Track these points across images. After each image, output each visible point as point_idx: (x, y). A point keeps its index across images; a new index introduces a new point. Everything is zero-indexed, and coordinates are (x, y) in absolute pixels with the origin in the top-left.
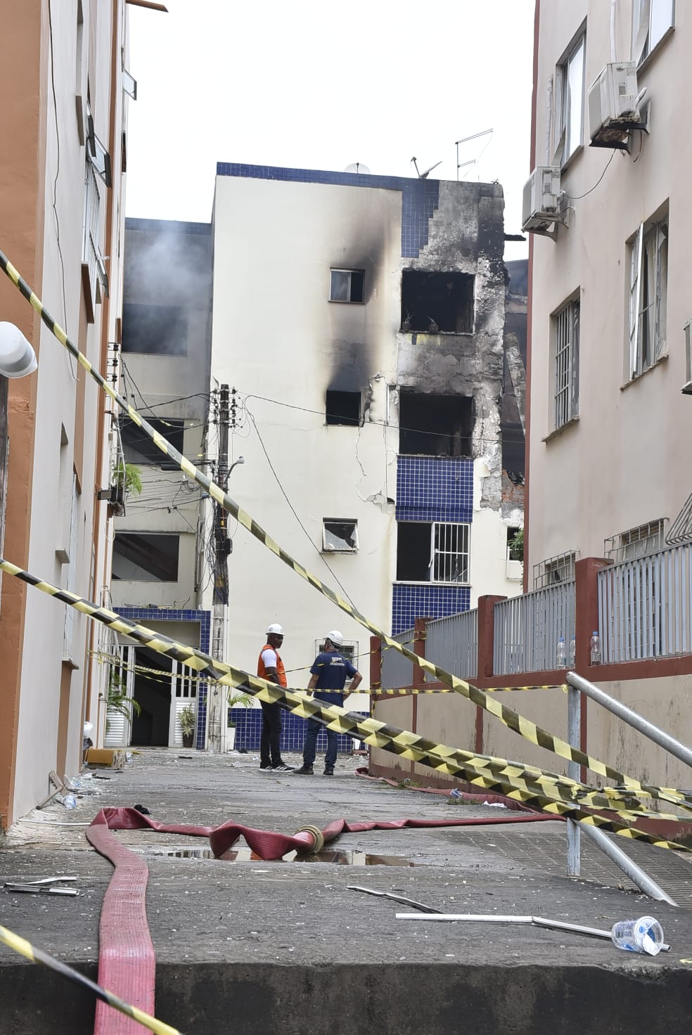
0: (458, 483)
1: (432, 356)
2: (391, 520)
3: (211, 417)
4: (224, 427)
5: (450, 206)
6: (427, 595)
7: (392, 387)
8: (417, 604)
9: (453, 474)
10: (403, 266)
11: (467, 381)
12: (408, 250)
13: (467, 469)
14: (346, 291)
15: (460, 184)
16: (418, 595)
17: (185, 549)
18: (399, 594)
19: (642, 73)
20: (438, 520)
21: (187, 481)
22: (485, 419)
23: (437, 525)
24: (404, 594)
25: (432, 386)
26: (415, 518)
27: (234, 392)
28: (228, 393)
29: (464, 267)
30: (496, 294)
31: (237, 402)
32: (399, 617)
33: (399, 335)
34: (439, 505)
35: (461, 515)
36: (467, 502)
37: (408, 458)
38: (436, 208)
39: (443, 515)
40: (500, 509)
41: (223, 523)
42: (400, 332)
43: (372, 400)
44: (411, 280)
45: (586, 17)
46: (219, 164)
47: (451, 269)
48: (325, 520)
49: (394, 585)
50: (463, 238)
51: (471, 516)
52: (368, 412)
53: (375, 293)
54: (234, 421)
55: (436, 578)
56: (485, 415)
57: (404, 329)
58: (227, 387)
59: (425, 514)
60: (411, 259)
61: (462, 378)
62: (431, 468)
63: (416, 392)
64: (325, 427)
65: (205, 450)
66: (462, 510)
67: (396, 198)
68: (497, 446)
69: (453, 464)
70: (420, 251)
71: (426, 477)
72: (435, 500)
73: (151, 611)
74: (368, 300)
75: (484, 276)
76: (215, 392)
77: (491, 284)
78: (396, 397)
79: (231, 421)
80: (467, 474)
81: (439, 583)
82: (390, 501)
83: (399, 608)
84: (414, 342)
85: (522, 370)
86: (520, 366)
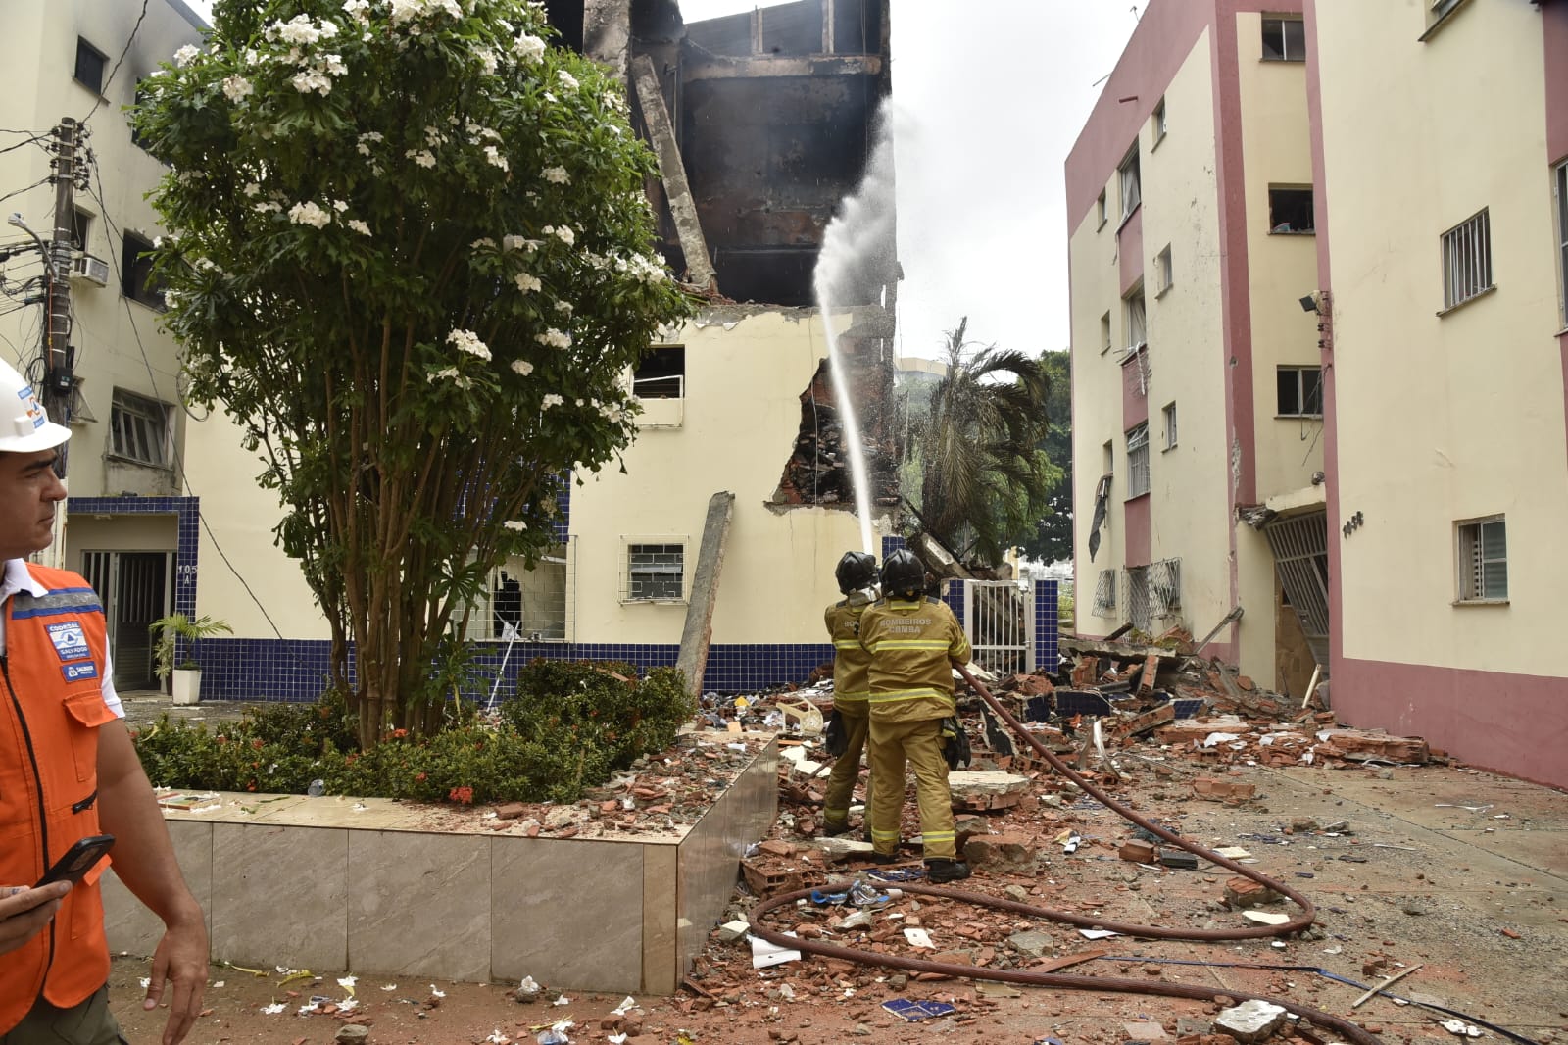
85: (660, 109)
86: (657, 104)
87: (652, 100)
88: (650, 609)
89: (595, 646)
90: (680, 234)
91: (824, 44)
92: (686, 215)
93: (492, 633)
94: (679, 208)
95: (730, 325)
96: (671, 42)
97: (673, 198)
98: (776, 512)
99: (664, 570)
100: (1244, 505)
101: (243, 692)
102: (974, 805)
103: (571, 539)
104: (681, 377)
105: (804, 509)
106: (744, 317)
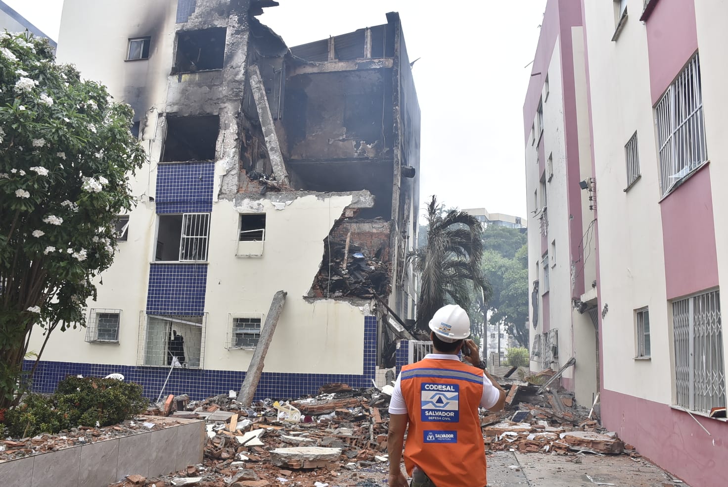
0: (202, 181)
1: (191, 89)
2: (153, 214)
6: (176, 272)
7: (160, 115)
8: (167, 279)
9: (199, 174)
10: (177, 30)
11: (215, 103)
12: (180, 19)
13: (209, 170)
14: (139, 53)
16: (168, 272)
18: (154, 272)
20: (187, 212)
22: (226, 131)
23: (186, 216)
24: (158, 272)
25: (190, 110)
26: (171, 212)
29: (219, 23)
30: (241, 38)
32: (153, 290)
33: (169, 77)
34: (187, 199)
36: (208, 196)
37: (169, 165)
39: (190, 207)
40: (234, 200)
42: (170, 75)
43: (146, 126)
44: (181, 36)
47: (210, 26)
49: (151, 264)
50: (220, 4)
51: (211, 206)
52: (141, 134)
53: (156, 51)
55: (182, 258)
56: (227, 127)
57: (173, 73)
60: (182, 24)
61: (211, 102)
62: (182, 172)
63: (178, 116)
66: (204, 202)
68: (234, 150)
70: (189, 18)
71: (178, 179)
72: (184, 196)
74: (151, 56)
75: (234, 27)
77: (238, 32)
78: (162, 121)
80: (209, 174)
81: (185, 261)
82: (151, 199)
83: (153, 283)
84: (180, 80)
85: (261, 92)
86: (260, 89)
87: (257, 88)
88: (242, 352)
89: (214, 371)
90: (270, 155)
91: (365, 53)
92: (273, 145)
93: (166, 362)
94: (270, 142)
95: (290, 202)
96: (280, 57)
97: (266, 137)
98: (309, 302)
99: (249, 331)
100: (576, 300)
101: (43, 388)
102: (292, 465)
103: (205, 314)
104: (263, 230)
105: (324, 300)
106: (296, 198)
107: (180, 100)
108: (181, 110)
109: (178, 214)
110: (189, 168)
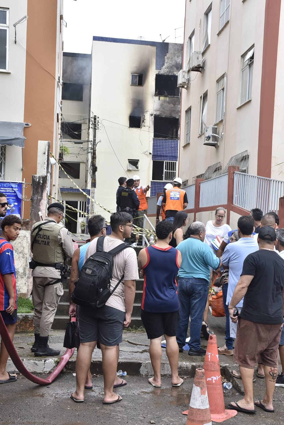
0: (173, 148)
1: (165, 104)
2: (151, 160)
3: (91, 126)
4: (95, 129)
5: (172, 52)
6: (162, 185)
7: (152, 115)
8: (159, 188)
9: (172, 144)
10: (156, 73)
11: (177, 113)
12: (158, 67)
13: (176, 143)
14: (136, 81)
15: (176, 44)
16: (159, 185)
17: (82, 168)
18: (153, 185)
19: (203, 54)
20: (166, 160)
21: (83, 148)
23: (166, 162)
25: (165, 115)
26: (158, 159)
27: (98, 118)
28: (96, 118)
29: (177, 73)
31: (99, 121)
32: (153, 192)
33: (154, 97)
34: (167, 155)
35: (174, 159)
36: (176, 154)
37: (157, 139)
38: (168, 52)
39: (168, 158)
41: (94, 161)
42: (155, 96)
43: (145, 119)
44: (159, 78)
45: (194, 29)
46: (94, 37)
47: (172, 74)
48: (128, 160)
49: (151, 181)
50: (176, 63)
51: (177, 159)
52: (143, 123)
53: (146, 81)
54: (98, 127)
55: (165, 179)
57: (156, 95)
58: (96, 116)
59: (162, 158)
60: (159, 71)
61: (175, 112)
62: (164, 142)
63: (160, 117)
64: (129, 128)
65: (88, 137)
66: (174, 157)
67: (154, 49)
69: (172, 141)
70: (162, 68)
71: (162, 146)
72: (165, 153)
73: (71, 189)
74: (144, 84)
76: (92, 118)
78: (153, 118)
79: (97, 128)
80: (176, 145)
82: (150, 153)
83: (153, 189)
84: (159, 99)
107: (160, 109)
108: (161, 114)
109: (162, 161)
110: (167, 141)
